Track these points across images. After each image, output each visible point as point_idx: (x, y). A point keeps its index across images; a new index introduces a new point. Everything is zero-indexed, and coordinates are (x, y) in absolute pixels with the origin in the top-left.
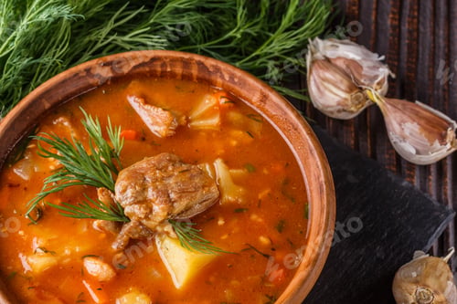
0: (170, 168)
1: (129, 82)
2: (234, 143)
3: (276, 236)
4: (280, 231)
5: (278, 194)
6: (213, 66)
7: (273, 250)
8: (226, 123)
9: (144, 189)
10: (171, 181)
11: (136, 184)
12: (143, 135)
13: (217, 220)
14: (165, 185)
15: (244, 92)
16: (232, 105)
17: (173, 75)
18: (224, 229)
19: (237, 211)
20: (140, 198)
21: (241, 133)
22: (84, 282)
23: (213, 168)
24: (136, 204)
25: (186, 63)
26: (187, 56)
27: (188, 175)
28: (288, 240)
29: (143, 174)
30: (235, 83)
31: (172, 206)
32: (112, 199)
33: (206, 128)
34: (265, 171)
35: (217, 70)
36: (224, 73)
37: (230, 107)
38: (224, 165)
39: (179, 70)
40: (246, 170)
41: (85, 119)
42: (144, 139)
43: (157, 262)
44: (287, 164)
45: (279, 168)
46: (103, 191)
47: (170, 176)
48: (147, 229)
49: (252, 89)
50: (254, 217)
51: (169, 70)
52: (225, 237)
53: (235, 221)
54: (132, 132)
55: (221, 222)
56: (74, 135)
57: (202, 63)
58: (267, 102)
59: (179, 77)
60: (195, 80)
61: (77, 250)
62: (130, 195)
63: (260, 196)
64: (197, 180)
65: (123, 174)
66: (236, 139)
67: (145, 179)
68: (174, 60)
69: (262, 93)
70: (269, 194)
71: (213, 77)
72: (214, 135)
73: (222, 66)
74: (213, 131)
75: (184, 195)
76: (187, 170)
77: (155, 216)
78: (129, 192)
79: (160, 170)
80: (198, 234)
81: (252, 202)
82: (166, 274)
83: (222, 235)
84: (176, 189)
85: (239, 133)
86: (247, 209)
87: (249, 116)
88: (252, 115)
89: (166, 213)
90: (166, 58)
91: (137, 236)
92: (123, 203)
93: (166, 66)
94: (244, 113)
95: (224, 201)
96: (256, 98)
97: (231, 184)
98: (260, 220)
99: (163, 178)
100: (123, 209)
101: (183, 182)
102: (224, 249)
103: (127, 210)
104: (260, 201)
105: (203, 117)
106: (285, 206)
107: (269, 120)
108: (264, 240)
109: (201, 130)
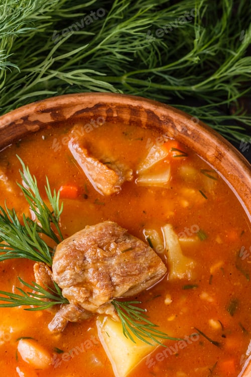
0: (112, 246)
1: (72, 127)
2: (185, 204)
3: (227, 319)
4: (232, 315)
5: (231, 269)
6: (164, 116)
7: (224, 336)
8: (177, 180)
9: (84, 270)
10: (114, 262)
11: (75, 264)
12: (86, 192)
13: (164, 299)
14: (106, 267)
15: (197, 145)
16: (184, 158)
17: (120, 120)
18: (172, 309)
19: (186, 287)
20: (80, 280)
21: (193, 191)
22: (18, 369)
23: (161, 235)
24: (75, 286)
25: (134, 111)
26: (135, 104)
27: (132, 255)
28: (241, 325)
29: (83, 252)
30: (188, 135)
31: (115, 290)
32: (49, 277)
33: (155, 186)
34: (219, 240)
35: (169, 120)
36: (176, 124)
37: (182, 161)
38: (173, 233)
39: (126, 116)
40: (197, 238)
41: (22, 171)
42: (86, 197)
43: (98, 348)
44: (243, 232)
45: (233, 235)
46: (39, 267)
47: (113, 256)
48: (87, 312)
49: (206, 144)
50: (204, 295)
51: (115, 115)
52: (171, 319)
53: (183, 300)
54: (73, 189)
55: (168, 301)
56: (10, 190)
57: (152, 112)
58: (223, 160)
59: (127, 123)
60: (144, 126)
61: (11, 331)
62: (68, 276)
63: (212, 270)
64: (142, 260)
65: (61, 250)
66: (187, 199)
67: (85, 259)
68: (120, 107)
69: (217, 150)
70: (222, 269)
71: (164, 126)
72: (163, 193)
73: (174, 116)
74: (162, 189)
75: (127, 279)
76: (131, 249)
77: (96, 300)
78: (68, 273)
79: (101, 247)
80: (143, 314)
81: (203, 277)
82: (107, 362)
83: (169, 315)
84: (118, 271)
85: (191, 192)
86: (197, 286)
87: (203, 172)
88: (206, 171)
89: (107, 298)
90: (112, 104)
91: (75, 320)
92: (61, 284)
93: (113, 112)
94: (197, 168)
95: (171, 277)
96: (211, 153)
97: (181, 256)
98: (211, 300)
99: (104, 258)
100: (61, 290)
101: (126, 264)
102: (171, 334)
103: (66, 292)
104: (212, 276)
105: (152, 172)
106: (239, 283)
107: (224, 178)
108: (214, 324)
109: (149, 188)
